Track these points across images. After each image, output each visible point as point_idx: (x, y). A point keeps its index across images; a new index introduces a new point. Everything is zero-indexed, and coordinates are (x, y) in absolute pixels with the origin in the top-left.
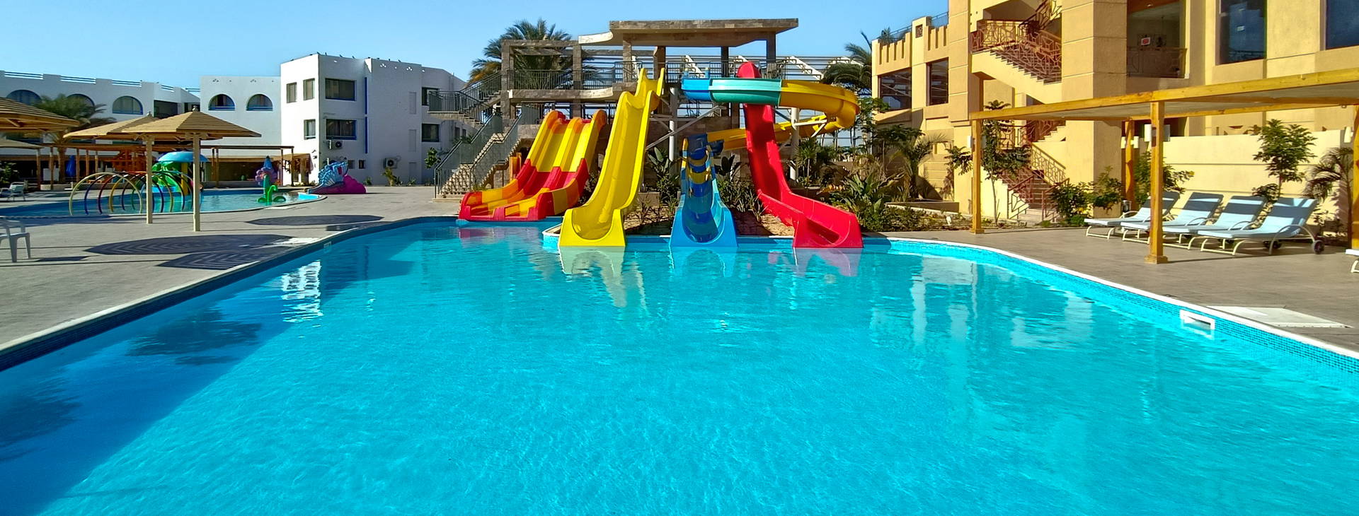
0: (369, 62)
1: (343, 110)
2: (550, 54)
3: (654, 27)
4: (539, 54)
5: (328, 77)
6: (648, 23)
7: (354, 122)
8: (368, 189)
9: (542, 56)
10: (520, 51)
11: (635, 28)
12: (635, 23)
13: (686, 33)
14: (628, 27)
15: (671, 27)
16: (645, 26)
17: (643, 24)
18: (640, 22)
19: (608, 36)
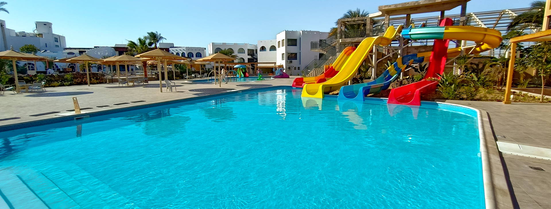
0: (301, 32)
1: (293, 49)
2: (360, 23)
3: (399, 6)
4: (355, 23)
5: (288, 38)
6: (396, 5)
7: (296, 54)
8: (290, 77)
9: (356, 24)
10: (347, 23)
11: (390, 8)
12: (390, 6)
13: (415, 7)
14: (387, 8)
15: (407, 5)
16: (395, 6)
17: (394, 6)
18: (392, 5)
19: (380, 13)
